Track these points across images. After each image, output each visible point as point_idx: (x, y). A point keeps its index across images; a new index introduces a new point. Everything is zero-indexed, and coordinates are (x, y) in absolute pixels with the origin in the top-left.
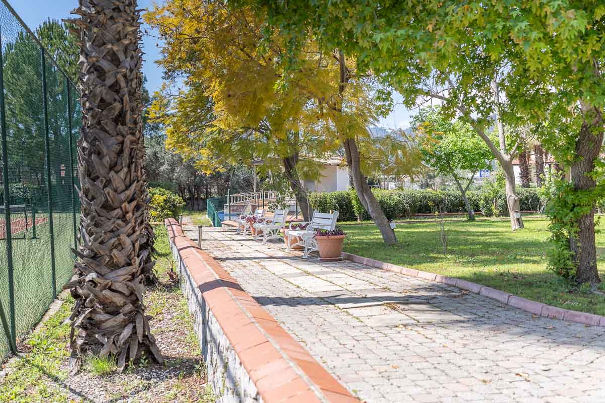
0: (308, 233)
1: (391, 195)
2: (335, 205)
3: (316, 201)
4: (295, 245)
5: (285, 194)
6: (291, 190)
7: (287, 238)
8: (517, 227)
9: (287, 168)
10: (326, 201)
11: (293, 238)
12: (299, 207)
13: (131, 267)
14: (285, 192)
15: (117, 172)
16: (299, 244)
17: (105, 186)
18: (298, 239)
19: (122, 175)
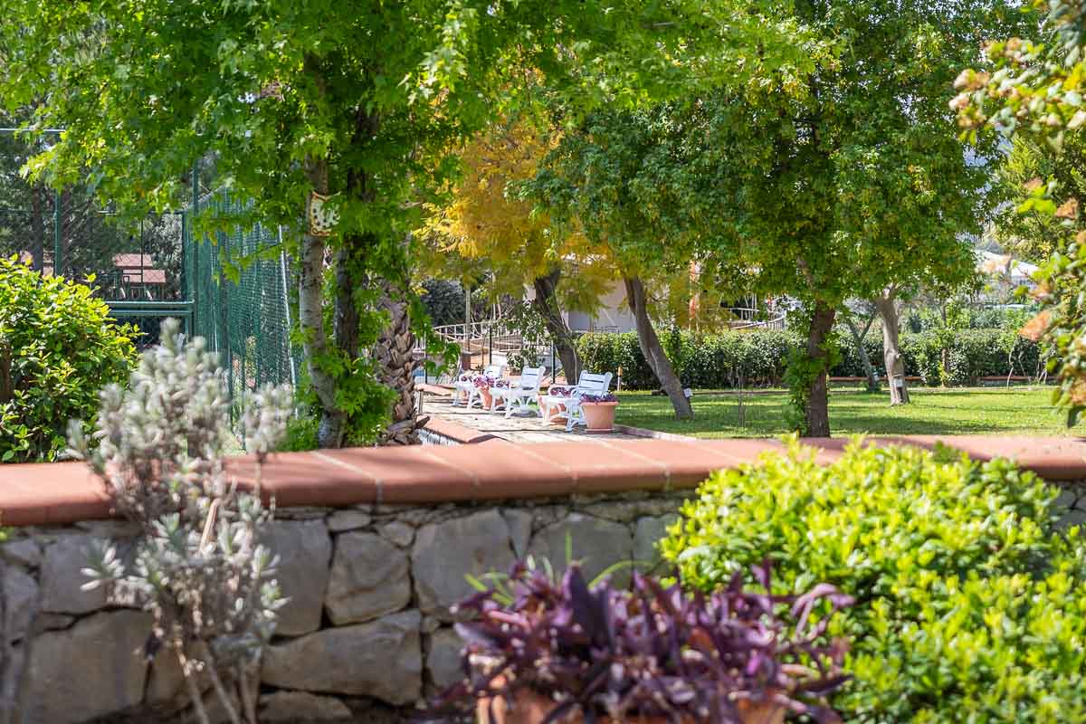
0: (572, 402)
1: (738, 341)
2: (629, 359)
3: (592, 349)
4: (554, 417)
5: (535, 340)
6: (547, 334)
7: (544, 407)
8: (898, 402)
9: (538, 293)
10: (611, 349)
11: (553, 407)
12: (558, 361)
13: (410, 421)
14: (535, 336)
15: (401, 335)
16: (561, 415)
17: (391, 348)
18: (559, 408)
19: (405, 337)
